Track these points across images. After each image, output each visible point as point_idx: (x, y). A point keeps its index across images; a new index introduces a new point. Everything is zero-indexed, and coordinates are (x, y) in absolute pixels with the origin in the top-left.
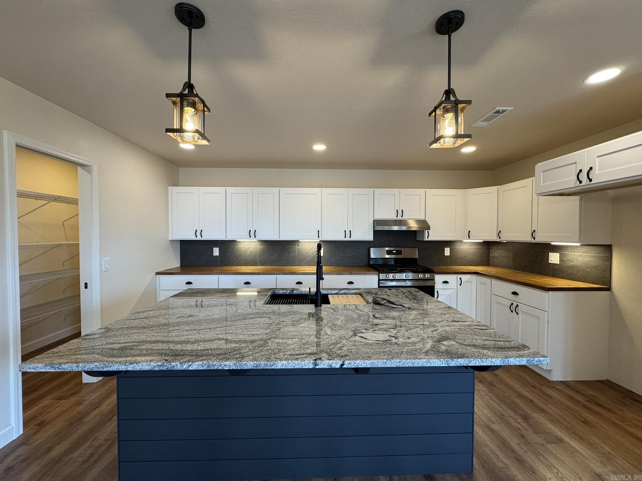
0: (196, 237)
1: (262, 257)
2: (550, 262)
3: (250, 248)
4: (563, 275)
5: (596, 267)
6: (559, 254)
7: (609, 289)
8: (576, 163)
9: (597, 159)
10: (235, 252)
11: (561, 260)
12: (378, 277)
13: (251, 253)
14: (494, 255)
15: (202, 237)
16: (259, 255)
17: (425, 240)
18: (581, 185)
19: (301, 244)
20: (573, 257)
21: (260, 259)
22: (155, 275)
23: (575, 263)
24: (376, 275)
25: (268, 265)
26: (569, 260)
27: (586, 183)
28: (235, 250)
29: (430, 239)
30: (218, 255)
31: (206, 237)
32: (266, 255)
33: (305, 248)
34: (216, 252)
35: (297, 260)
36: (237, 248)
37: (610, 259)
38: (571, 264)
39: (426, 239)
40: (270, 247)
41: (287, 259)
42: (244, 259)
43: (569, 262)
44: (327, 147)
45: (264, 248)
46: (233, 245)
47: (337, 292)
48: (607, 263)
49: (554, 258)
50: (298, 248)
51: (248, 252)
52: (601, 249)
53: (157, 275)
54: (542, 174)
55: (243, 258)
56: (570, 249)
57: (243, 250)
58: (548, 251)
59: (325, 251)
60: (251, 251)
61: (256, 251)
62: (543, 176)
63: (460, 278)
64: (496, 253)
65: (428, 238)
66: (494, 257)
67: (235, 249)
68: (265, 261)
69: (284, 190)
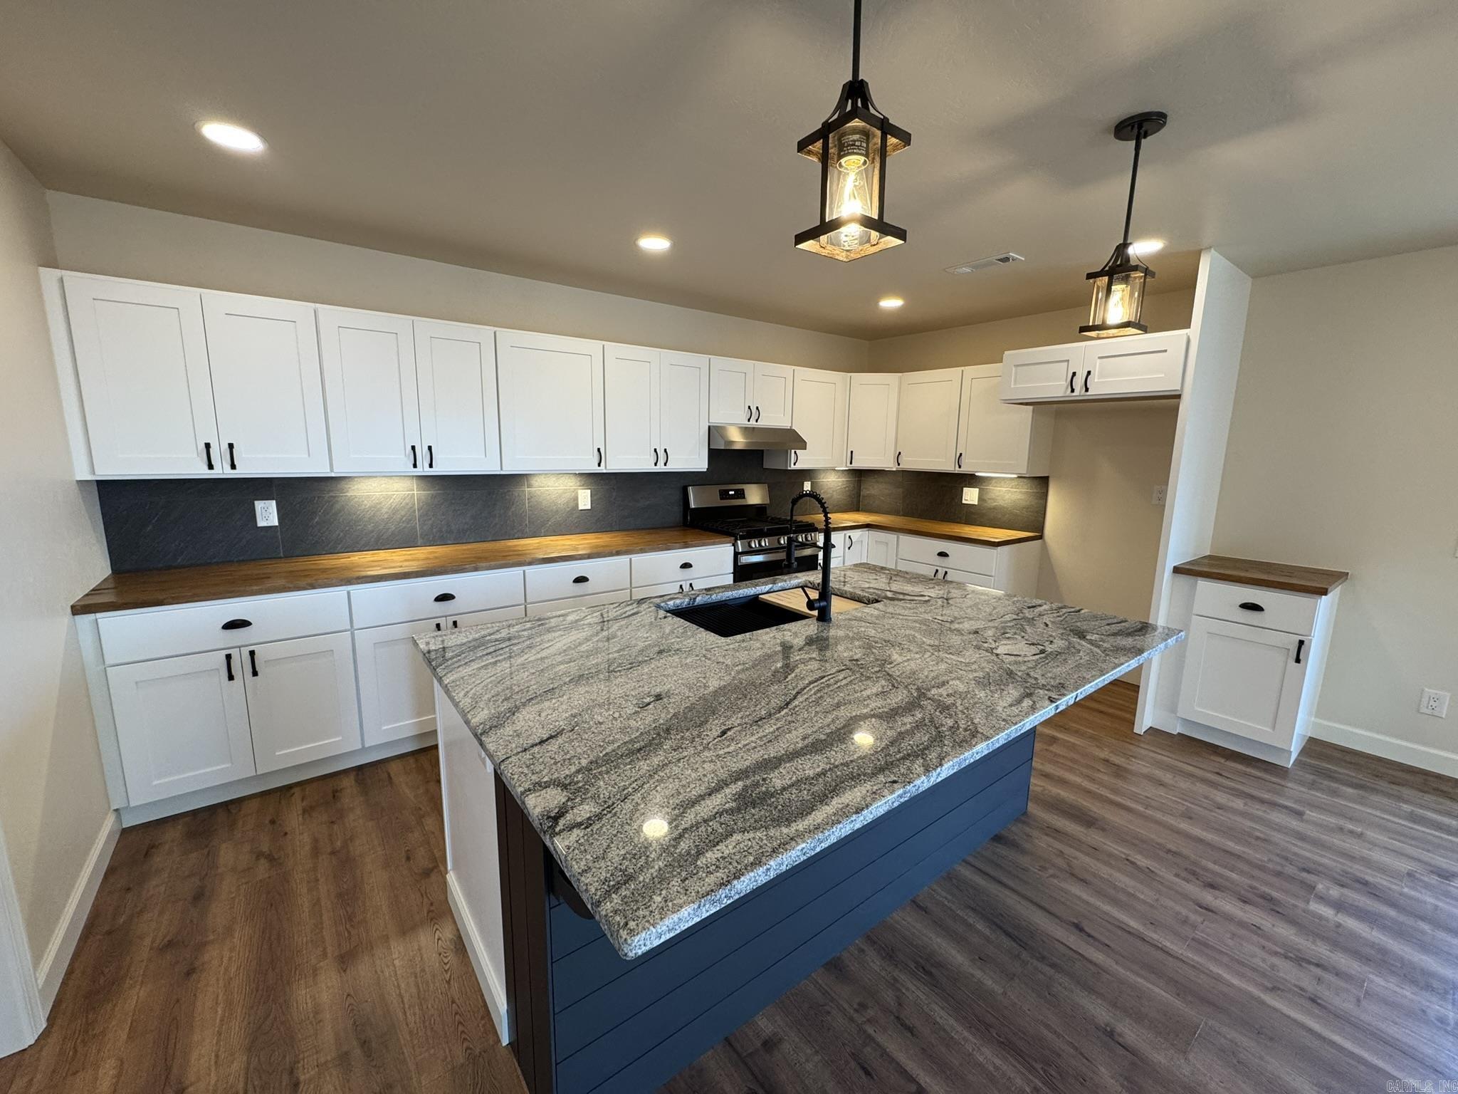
0: (211, 467)
1: (430, 522)
2: (964, 502)
3: (389, 497)
4: (982, 520)
5: (1027, 508)
6: (978, 489)
7: (1041, 537)
8: (1068, 361)
9: (1099, 361)
10: (340, 511)
11: (980, 499)
12: (733, 547)
13: (395, 511)
14: (868, 492)
15: (233, 467)
16: (420, 516)
17: (789, 468)
18: (1074, 394)
19: (536, 481)
20: (997, 494)
21: (425, 528)
22: (71, 616)
23: (1001, 503)
24: (729, 545)
25: (450, 542)
26: (993, 499)
27: (1065, 392)
28: (337, 506)
29: (799, 466)
30: (277, 524)
31: (246, 470)
32: (443, 515)
33: (547, 490)
34: (267, 514)
35: (527, 522)
36: (343, 499)
37: (1044, 496)
38: (995, 504)
39: (793, 467)
40: (454, 494)
41: (502, 523)
42: (372, 531)
43: (992, 501)
44: (674, 246)
45: (433, 497)
46: (330, 491)
47: (770, 589)
48: (1041, 501)
49: (970, 496)
50: (529, 493)
51: (384, 510)
52: (1036, 482)
53: (77, 617)
54: (1014, 369)
55: (370, 527)
56: (996, 482)
57: (367, 504)
58: (962, 486)
59: (595, 498)
60: (394, 505)
61: (410, 505)
62: (1016, 373)
63: (850, 537)
64: (873, 489)
65: (795, 464)
66: (869, 496)
67: (337, 501)
68: (441, 531)
69: (508, 337)
